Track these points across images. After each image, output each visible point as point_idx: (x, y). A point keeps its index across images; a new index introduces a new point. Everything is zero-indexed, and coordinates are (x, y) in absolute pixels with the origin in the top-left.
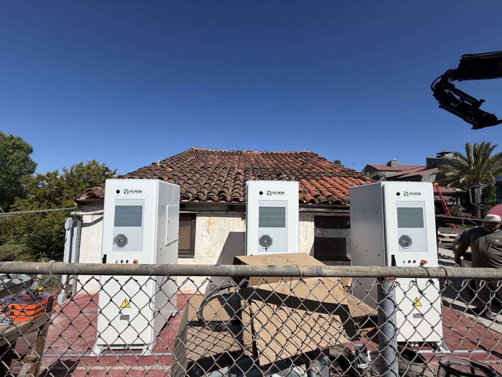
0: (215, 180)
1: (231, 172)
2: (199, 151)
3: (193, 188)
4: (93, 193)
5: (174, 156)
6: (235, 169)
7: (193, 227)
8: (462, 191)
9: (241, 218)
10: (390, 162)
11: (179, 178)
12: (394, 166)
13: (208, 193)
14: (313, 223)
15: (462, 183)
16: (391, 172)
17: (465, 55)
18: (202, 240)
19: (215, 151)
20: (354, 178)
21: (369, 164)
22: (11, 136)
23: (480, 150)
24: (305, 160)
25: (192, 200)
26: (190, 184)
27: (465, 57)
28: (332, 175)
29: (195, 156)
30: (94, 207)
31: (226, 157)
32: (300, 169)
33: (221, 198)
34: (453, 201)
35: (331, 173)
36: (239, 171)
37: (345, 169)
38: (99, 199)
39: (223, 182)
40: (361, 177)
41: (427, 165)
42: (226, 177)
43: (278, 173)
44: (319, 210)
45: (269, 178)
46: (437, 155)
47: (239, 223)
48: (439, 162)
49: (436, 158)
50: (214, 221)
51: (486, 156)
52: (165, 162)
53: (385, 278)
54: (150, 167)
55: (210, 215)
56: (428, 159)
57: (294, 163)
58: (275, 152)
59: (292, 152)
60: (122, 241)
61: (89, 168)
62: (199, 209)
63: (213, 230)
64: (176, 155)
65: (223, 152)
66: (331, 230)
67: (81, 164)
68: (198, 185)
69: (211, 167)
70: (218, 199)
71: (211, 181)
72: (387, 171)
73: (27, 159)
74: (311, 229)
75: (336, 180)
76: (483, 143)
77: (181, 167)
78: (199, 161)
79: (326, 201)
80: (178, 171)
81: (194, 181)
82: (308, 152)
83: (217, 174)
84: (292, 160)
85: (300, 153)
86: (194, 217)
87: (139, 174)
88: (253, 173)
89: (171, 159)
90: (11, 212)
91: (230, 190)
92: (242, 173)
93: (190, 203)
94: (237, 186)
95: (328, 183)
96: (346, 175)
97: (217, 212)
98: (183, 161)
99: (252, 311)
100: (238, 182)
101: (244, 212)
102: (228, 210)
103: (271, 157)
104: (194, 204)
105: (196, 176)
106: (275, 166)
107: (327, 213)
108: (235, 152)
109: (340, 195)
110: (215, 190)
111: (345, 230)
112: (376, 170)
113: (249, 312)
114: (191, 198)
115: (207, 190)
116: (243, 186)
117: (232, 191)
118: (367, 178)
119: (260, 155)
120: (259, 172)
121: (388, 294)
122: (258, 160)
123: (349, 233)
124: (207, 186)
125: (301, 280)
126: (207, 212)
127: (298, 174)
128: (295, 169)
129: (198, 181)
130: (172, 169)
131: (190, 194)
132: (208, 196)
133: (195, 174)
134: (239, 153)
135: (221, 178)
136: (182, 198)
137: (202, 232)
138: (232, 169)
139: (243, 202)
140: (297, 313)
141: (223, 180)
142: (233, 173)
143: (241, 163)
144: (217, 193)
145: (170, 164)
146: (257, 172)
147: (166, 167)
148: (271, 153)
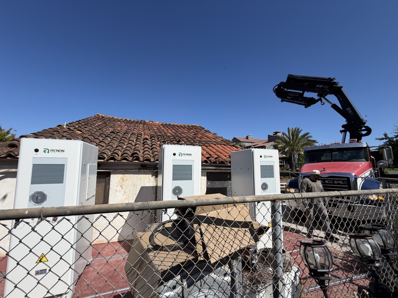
0: (126, 143)
1: (139, 138)
2: (105, 117)
3: (107, 150)
5: (81, 120)
6: (142, 136)
7: (107, 184)
8: (286, 156)
9: (151, 175)
10: (248, 136)
11: (90, 140)
12: (250, 139)
13: (122, 155)
14: (206, 177)
15: (286, 151)
16: (248, 143)
18: (115, 194)
19: (121, 118)
20: (230, 146)
21: (235, 137)
23: (294, 132)
24: (196, 131)
25: (108, 160)
26: (103, 146)
27: (289, 76)
29: (102, 121)
31: (132, 124)
32: (194, 138)
33: (134, 158)
34: (282, 163)
35: (215, 142)
36: (146, 137)
37: (224, 139)
39: (133, 146)
40: (234, 146)
42: (135, 141)
43: (178, 140)
44: (210, 168)
45: (171, 143)
46: (273, 134)
47: (149, 179)
48: (274, 138)
50: (127, 178)
51: (297, 135)
52: (72, 125)
53: (276, 200)
54: (55, 128)
55: (124, 173)
56: (269, 136)
57: (189, 133)
58: (172, 124)
59: (186, 125)
60: (39, 198)
62: (113, 168)
63: (127, 185)
64: (83, 119)
65: (128, 120)
66: (217, 182)
68: (111, 147)
69: (120, 132)
70: (132, 159)
71: (123, 144)
72: (246, 142)
74: (204, 182)
75: (219, 147)
76: (296, 128)
77: (91, 131)
78: (107, 126)
79: (215, 161)
80: (87, 134)
82: (197, 126)
83: (126, 138)
84: (186, 130)
85: (191, 126)
86: (108, 175)
88: (158, 139)
89: (78, 123)
91: (141, 152)
92: (149, 139)
93: (106, 163)
94: (146, 149)
95: (214, 149)
96: (225, 144)
97: (131, 171)
98: (91, 126)
99: (201, 230)
100: (147, 146)
101: (154, 170)
102: (140, 169)
103: (169, 127)
104: (110, 164)
105: (107, 140)
106: (175, 135)
107: (215, 170)
108: (139, 121)
109: (224, 158)
110: (128, 152)
111: (226, 182)
112: (240, 141)
113: (199, 231)
114: (107, 158)
115: (120, 152)
116: (151, 149)
117: (143, 153)
118: (238, 146)
119: (160, 125)
120: (163, 139)
121: (278, 209)
122: (160, 129)
123: (229, 184)
124: (119, 148)
125: (235, 205)
126: (121, 171)
127: (192, 141)
128: (190, 138)
129: (110, 143)
130: (81, 132)
131: (105, 155)
132: (122, 157)
133: (105, 137)
134: (143, 122)
135: (131, 142)
136: (99, 158)
137: (116, 188)
138: (139, 135)
139: (153, 162)
140: (226, 229)
141: (133, 144)
142: (141, 138)
143: (146, 131)
144: (130, 154)
145: (78, 127)
146: (161, 139)
147: (74, 130)
148: (170, 125)
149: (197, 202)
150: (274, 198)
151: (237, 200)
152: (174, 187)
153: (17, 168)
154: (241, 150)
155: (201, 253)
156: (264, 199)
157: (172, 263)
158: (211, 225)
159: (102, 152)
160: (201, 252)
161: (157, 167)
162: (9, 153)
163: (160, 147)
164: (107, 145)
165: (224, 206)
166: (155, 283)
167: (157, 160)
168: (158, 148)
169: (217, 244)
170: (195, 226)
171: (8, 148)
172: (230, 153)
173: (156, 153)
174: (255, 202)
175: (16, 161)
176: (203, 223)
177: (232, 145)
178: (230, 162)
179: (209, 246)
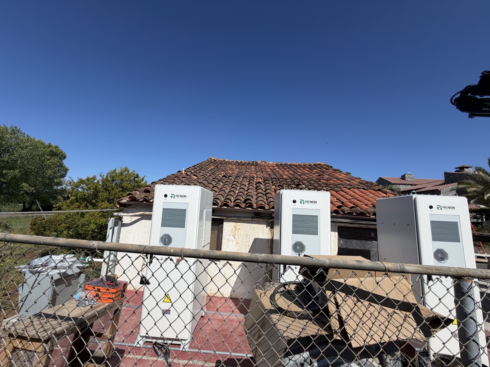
0: (238, 188)
1: (252, 181)
2: (217, 161)
3: (220, 195)
4: (134, 197)
5: (196, 164)
6: (254, 179)
7: (221, 232)
8: (487, 208)
9: (265, 225)
10: (404, 175)
11: (205, 185)
12: (408, 179)
13: (235, 201)
14: (337, 233)
15: (487, 199)
16: (406, 185)
17: (485, 72)
18: (228, 244)
19: (232, 161)
20: (374, 190)
21: (382, 177)
22: (50, 144)
24: (321, 172)
25: (221, 206)
26: (216, 192)
27: (485, 74)
28: (351, 187)
29: (215, 165)
30: (133, 210)
31: (243, 166)
32: (318, 180)
33: (247, 205)
34: (478, 218)
35: (349, 185)
36: (259, 180)
37: (363, 181)
38: (139, 202)
39: (245, 191)
40: (380, 190)
41: (445, 180)
42: (247, 186)
43: (297, 183)
44: (344, 220)
45: (289, 188)
46: (455, 170)
47: (264, 230)
48: (458, 176)
49: (454, 172)
50: (240, 227)
52: (189, 170)
53: (463, 277)
54: (176, 174)
55: (237, 221)
56: (445, 173)
57: (311, 174)
58: (289, 163)
59: (306, 163)
60: (167, 240)
61: (121, 174)
62: (226, 215)
63: (239, 235)
64: (197, 164)
65: (239, 162)
66: (355, 241)
67: (115, 170)
68: (224, 192)
69: (232, 176)
70: (245, 206)
71: (235, 189)
72: (401, 184)
73: (61, 165)
74: (334, 239)
75: (356, 192)
77: (205, 175)
78: (219, 170)
79: (350, 212)
80: (202, 179)
81: (219, 189)
82: (322, 164)
83: (238, 182)
84: (308, 171)
85: (314, 165)
86: (221, 222)
87: (169, 181)
88: (272, 183)
89: (193, 168)
90: (54, 211)
91: (254, 198)
92: (262, 183)
93: (219, 209)
94: (260, 195)
95: (348, 194)
96: (365, 187)
97: (243, 219)
98: (205, 170)
99: (337, 300)
100: (260, 191)
101: (269, 219)
102: (253, 217)
103: (285, 167)
104: (223, 210)
105: (220, 184)
106: (292, 177)
107: (351, 223)
108: (251, 163)
109: (363, 207)
110: (241, 198)
111: (369, 242)
112: (389, 183)
113: (334, 301)
114: (220, 204)
115: (232, 197)
116: (265, 195)
117: (256, 199)
118: (388, 191)
119: (274, 165)
120: (278, 182)
121: (468, 292)
122: (275, 171)
123: (374, 245)
124: (232, 193)
125: (386, 274)
126: (234, 218)
127: (316, 185)
128: (313, 180)
129: (223, 188)
130: (197, 177)
131: (219, 201)
132: (235, 203)
133: (218, 182)
134: (255, 163)
135: (243, 186)
136: (214, 204)
137: (229, 237)
138: (251, 179)
139: (268, 210)
140: (374, 307)
141: (245, 189)
142: (253, 182)
143: (258, 173)
144: (243, 200)
145: (194, 172)
146: (276, 182)
147: (190, 175)
148: (286, 164)
149: (330, 262)
150: (459, 274)
151: (390, 267)
152: (294, 242)
153: (152, 211)
154: (392, 197)
155: (338, 330)
156: (440, 273)
157: (300, 332)
158: (350, 296)
159: (216, 197)
160: (338, 328)
161: (273, 216)
162: (145, 198)
163: (275, 192)
164: (219, 190)
165: (369, 273)
166: (280, 350)
167: (273, 208)
168: (273, 194)
169: (361, 323)
170: (328, 293)
171: (144, 193)
172: (375, 201)
173: (271, 199)
174: (422, 274)
175: (152, 205)
176: (339, 291)
177: (377, 189)
178: (374, 214)
179: (348, 322)
